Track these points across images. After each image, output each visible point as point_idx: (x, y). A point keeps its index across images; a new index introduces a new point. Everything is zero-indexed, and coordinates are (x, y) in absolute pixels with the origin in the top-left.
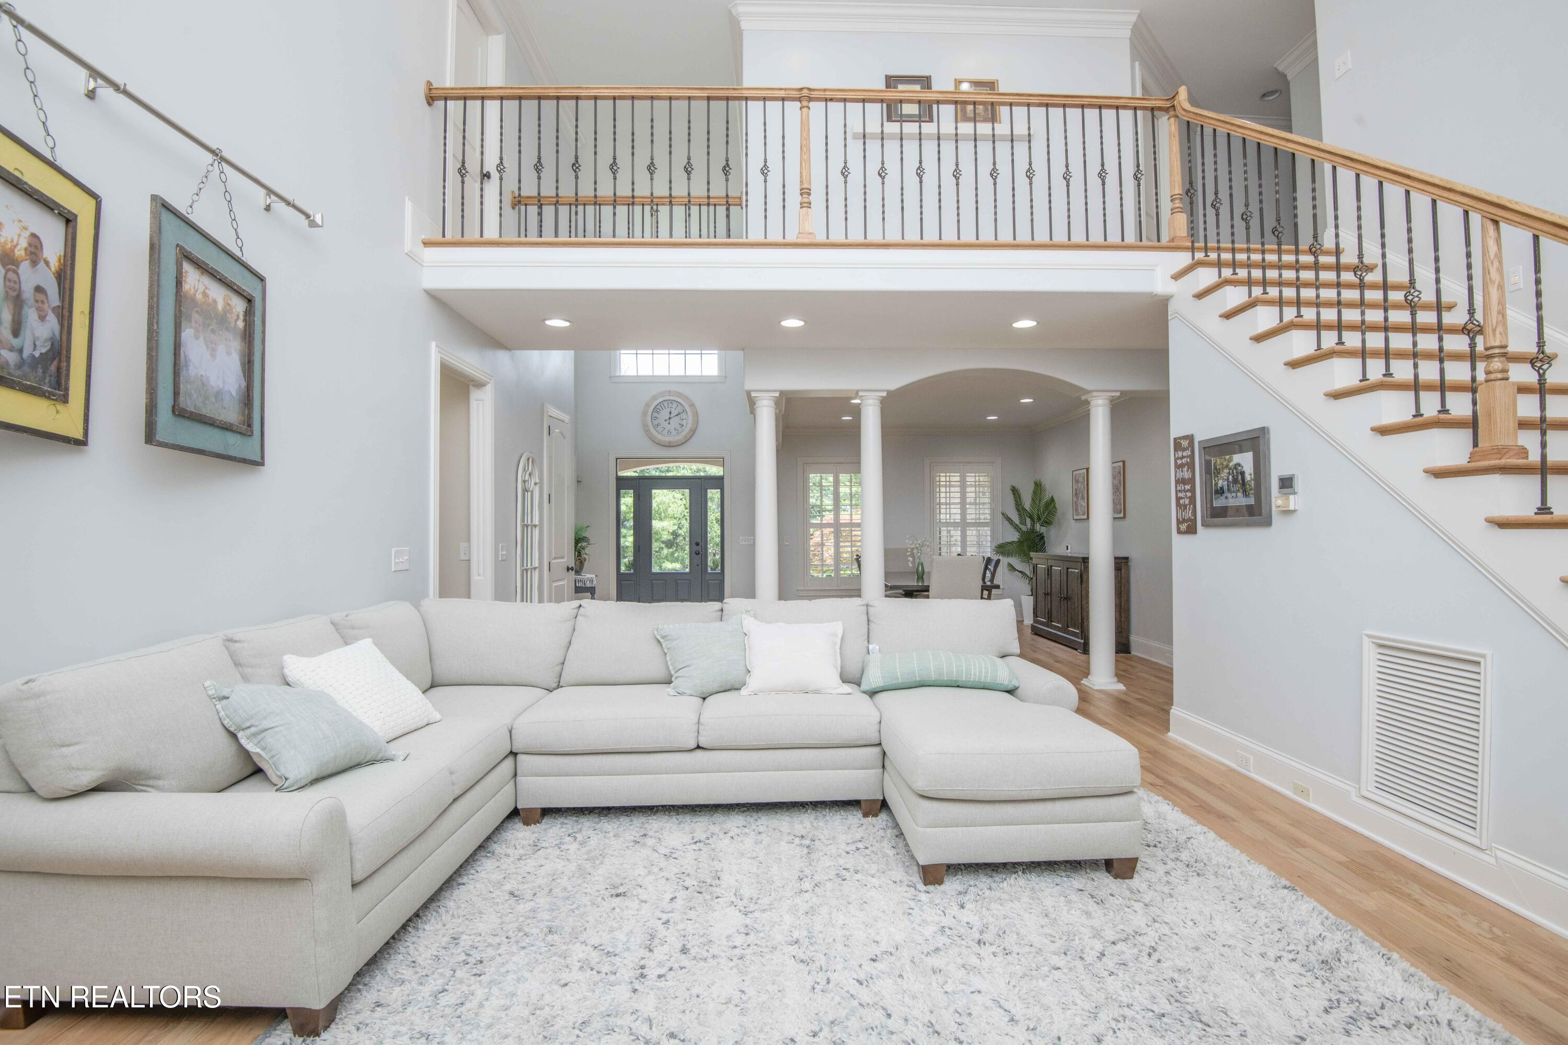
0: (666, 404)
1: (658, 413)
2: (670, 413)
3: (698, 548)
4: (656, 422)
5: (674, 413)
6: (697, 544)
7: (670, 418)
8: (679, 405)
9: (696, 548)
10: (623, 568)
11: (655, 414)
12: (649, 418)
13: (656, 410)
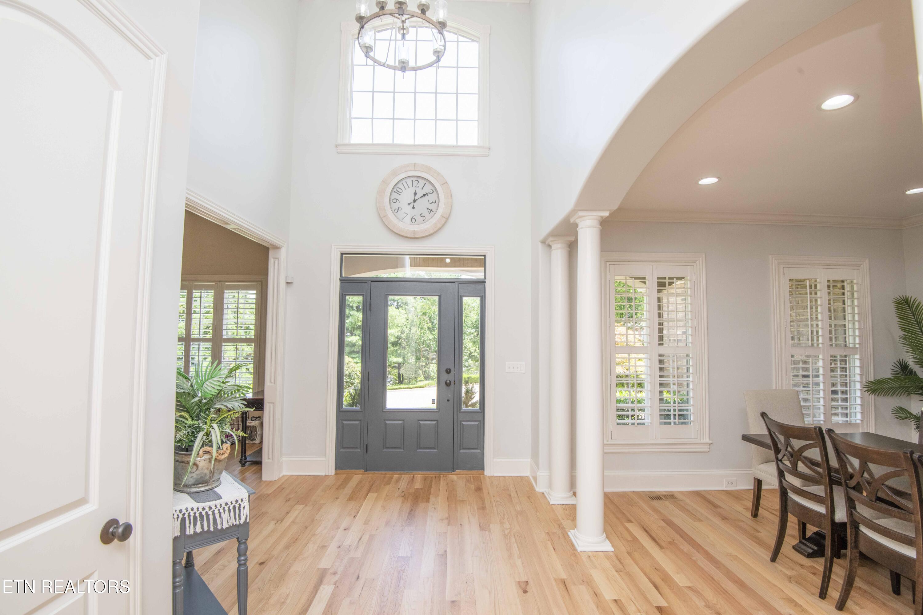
0: (409, 181)
1: (398, 193)
2: (415, 194)
3: (450, 377)
4: (395, 206)
5: (420, 193)
6: (448, 371)
7: (415, 201)
8: (427, 184)
9: (446, 377)
10: (347, 399)
11: (395, 195)
12: (387, 200)
13: (396, 189)
